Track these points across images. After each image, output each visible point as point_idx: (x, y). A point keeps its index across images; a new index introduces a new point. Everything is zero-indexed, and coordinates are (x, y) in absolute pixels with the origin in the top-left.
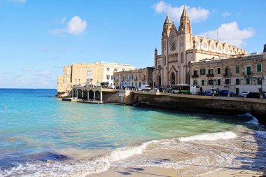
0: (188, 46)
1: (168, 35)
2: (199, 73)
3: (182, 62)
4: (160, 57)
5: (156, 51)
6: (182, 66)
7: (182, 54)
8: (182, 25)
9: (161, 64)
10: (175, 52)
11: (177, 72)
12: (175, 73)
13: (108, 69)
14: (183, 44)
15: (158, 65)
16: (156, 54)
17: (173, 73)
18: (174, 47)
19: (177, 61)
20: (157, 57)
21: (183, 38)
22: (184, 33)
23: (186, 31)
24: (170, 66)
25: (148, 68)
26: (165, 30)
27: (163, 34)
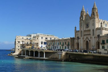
0: (98, 25)
1: (84, 20)
2: (105, 42)
3: (93, 34)
4: (78, 31)
5: (76, 28)
6: (93, 37)
7: (93, 30)
8: (93, 14)
9: (79, 36)
10: (88, 29)
11: (90, 41)
12: (88, 41)
13: (42, 38)
14: (94, 25)
15: (77, 36)
16: (75, 30)
17: (87, 41)
18: (87, 26)
19: (90, 34)
20: (76, 32)
21: (94, 21)
23: (96, 17)
24: (85, 37)
25: (71, 38)
26: (82, 16)
27: (80, 18)
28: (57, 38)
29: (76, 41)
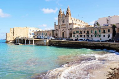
0: (70, 22)
1: (61, 17)
2: (76, 33)
3: (68, 28)
4: (57, 25)
5: (55, 23)
7: (68, 25)
8: (67, 13)
9: (58, 29)
10: (64, 24)
11: (65, 32)
13: (30, 30)
14: (68, 21)
15: (56, 29)
16: (55, 24)
17: (63, 32)
18: (63, 22)
19: (65, 28)
20: (55, 26)
21: (68, 18)
22: (68, 16)
24: (62, 29)
25: (52, 30)
26: (59, 15)
27: (58, 16)
28: (41, 30)
29: (55, 32)
